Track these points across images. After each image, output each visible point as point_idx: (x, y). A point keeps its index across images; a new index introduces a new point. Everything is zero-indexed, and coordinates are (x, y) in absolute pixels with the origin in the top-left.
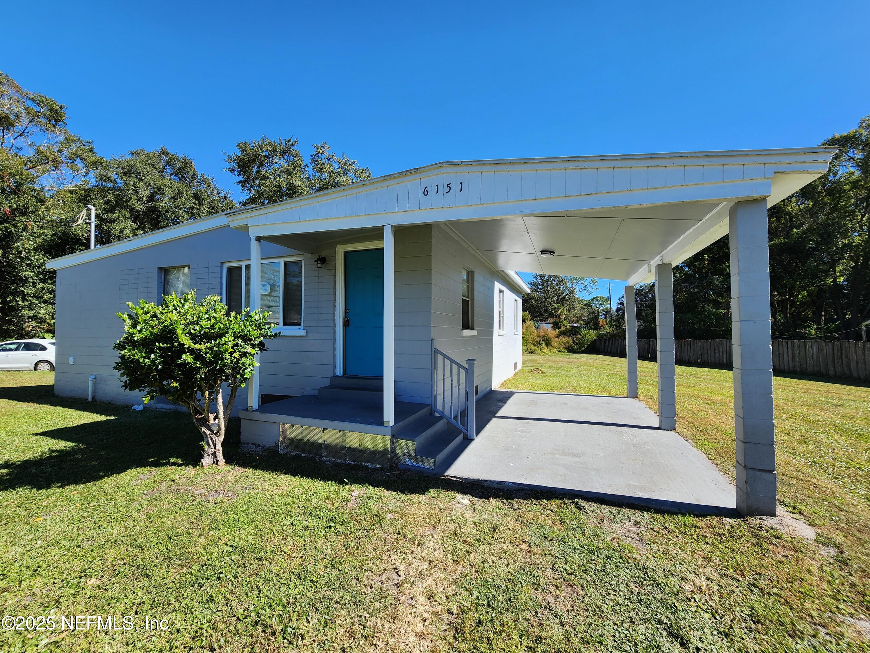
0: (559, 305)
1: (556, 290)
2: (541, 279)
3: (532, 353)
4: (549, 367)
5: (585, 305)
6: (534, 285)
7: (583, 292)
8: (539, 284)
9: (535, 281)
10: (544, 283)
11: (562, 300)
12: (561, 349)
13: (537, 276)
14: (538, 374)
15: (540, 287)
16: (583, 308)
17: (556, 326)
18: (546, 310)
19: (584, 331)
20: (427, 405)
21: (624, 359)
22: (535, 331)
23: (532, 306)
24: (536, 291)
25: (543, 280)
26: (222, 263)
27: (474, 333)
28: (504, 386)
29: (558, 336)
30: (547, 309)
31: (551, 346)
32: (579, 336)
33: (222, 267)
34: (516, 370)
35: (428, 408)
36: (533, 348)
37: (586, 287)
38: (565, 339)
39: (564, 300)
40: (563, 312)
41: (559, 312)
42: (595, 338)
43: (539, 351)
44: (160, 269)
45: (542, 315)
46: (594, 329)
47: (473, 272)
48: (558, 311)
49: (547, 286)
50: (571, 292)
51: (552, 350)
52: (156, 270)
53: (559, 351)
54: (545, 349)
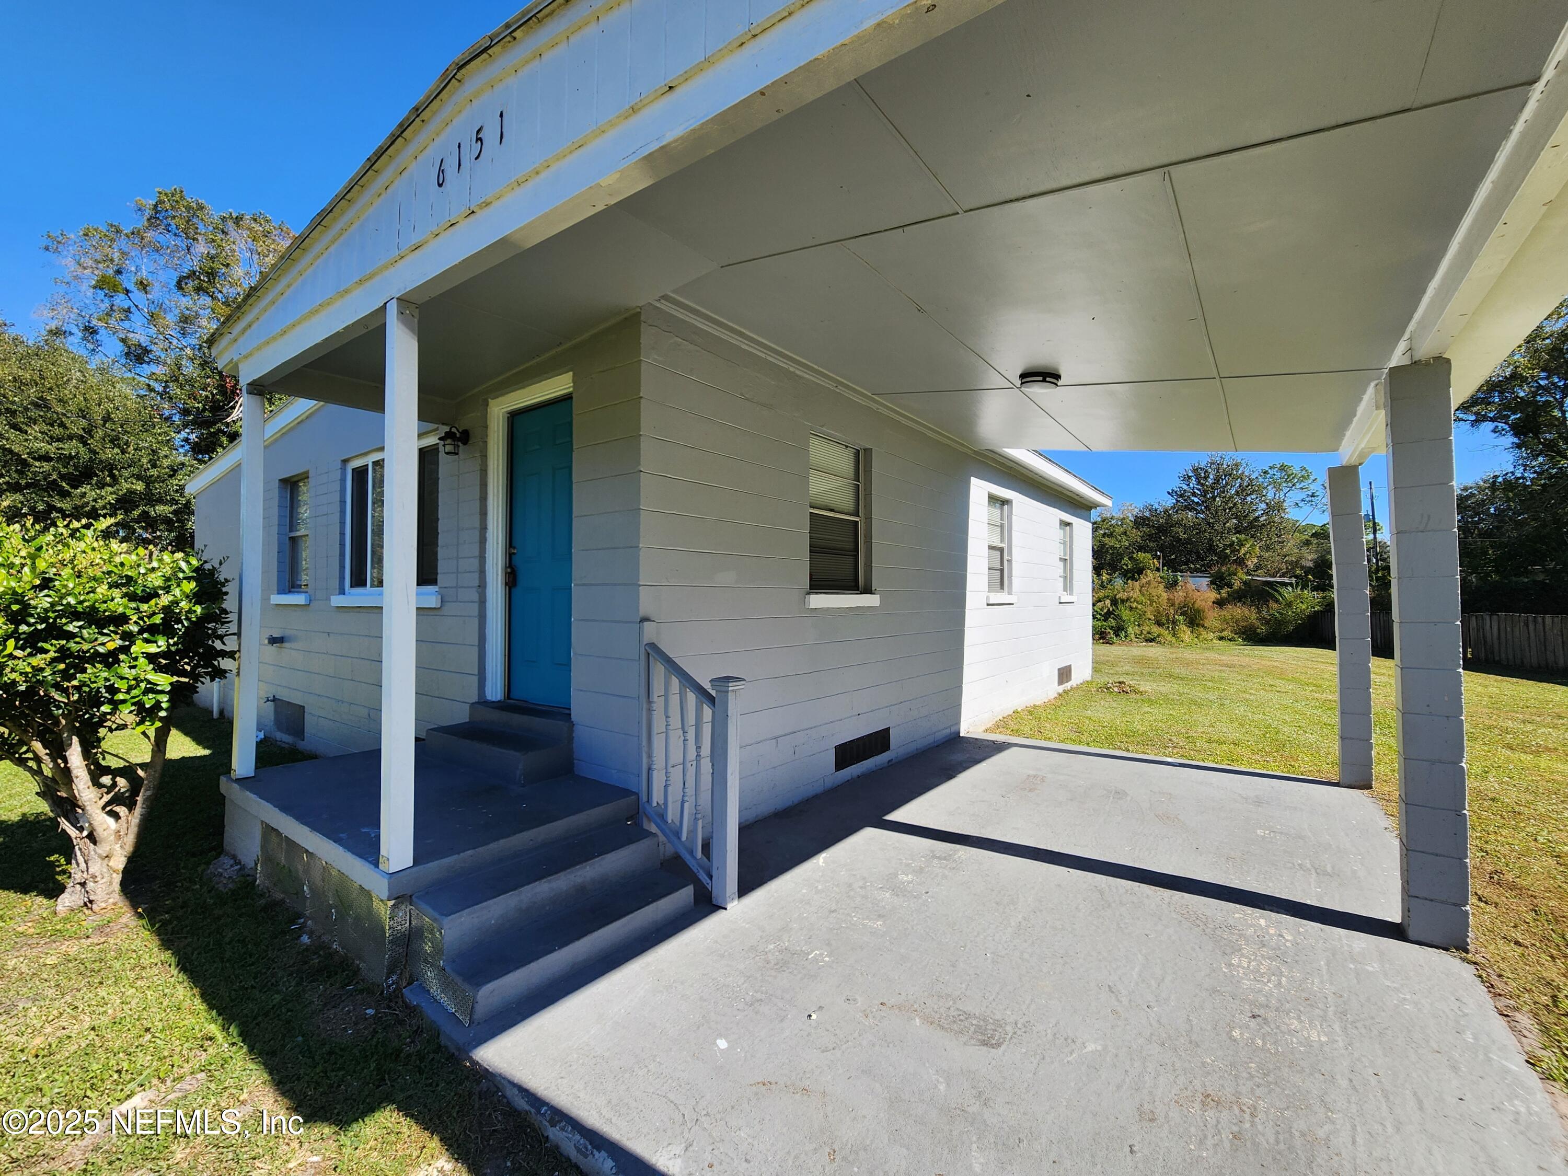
0: (1243, 537)
1: (1235, 504)
2: (1199, 483)
3: (1151, 640)
4: (1171, 676)
5: (1313, 535)
6: (1181, 496)
7: (1307, 508)
8: (1194, 494)
9: (1185, 487)
10: (1206, 492)
11: (1249, 527)
12: (1225, 634)
13: (1189, 477)
14: (1122, 695)
15: (1196, 500)
16: (1307, 543)
17: (1218, 582)
18: (1211, 549)
19: (1288, 593)
20: (625, 792)
21: (1388, 663)
22: (1165, 595)
23: (1179, 540)
24: (1188, 508)
25: (1202, 485)
26: (345, 462)
27: (871, 600)
28: (1006, 726)
29: (1220, 603)
30: (1211, 546)
31: (1203, 626)
32: (1275, 606)
33: (344, 469)
34: (1068, 685)
35: (622, 803)
36: (1156, 630)
37: (1313, 496)
38: (1239, 611)
39: (1255, 527)
40: (1253, 553)
41: (1243, 552)
42: (1317, 608)
43: (1169, 638)
44: (284, 481)
45: (1199, 558)
46: (1314, 589)
47: (868, 451)
48: (1238, 551)
49: (1214, 498)
50: (1276, 507)
51: (1204, 634)
52: (277, 484)
53: (1221, 639)
54: (1186, 633)
